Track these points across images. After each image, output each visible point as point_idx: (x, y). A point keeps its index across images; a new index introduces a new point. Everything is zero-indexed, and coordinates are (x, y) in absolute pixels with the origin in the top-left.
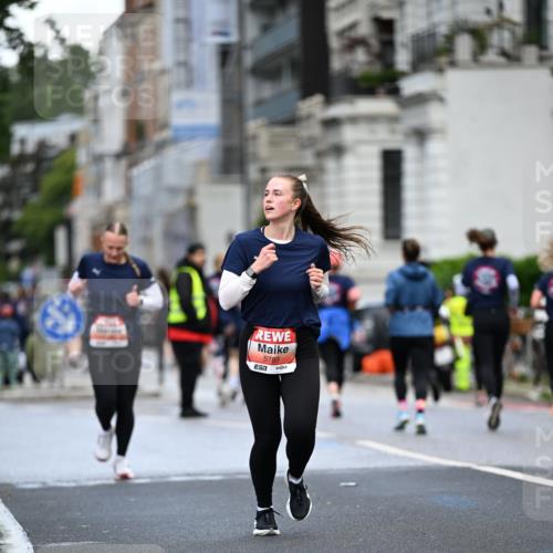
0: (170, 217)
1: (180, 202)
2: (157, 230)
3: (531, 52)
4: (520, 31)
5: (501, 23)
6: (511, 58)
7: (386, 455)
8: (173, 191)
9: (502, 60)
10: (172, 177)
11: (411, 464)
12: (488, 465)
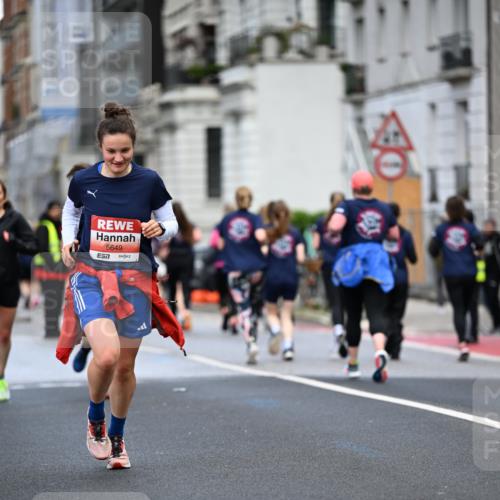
0: (40, 179)
1: (47, 167)
2: (29, 191)
3: (323, 51)
4: (315, 35)
5: (299, 28)
6: (307, 55)
7: (209, 367)
8: (41, 159)
9: (300, 57)
10: (41, 149)
11: (229, 374)
12: (290, 374)
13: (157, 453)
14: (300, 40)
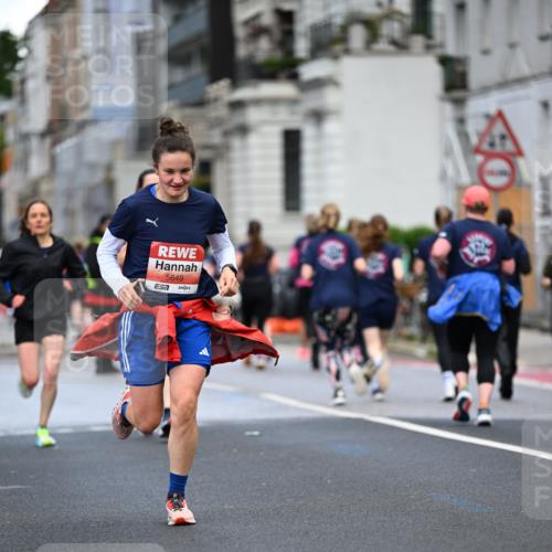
0: (91, 190)
1: (99, 176)
2: (78, 202)
3: (418, 41)
4: (409, 22)
5: (391, 15)
6: (400, 46)
7: (286, 407)
8: (92, 166)
9: (391, 48)
10: (92, 155)
11: (310, 415)
12: (381, 415)
13: (226, 507)
14: (392, 29)
